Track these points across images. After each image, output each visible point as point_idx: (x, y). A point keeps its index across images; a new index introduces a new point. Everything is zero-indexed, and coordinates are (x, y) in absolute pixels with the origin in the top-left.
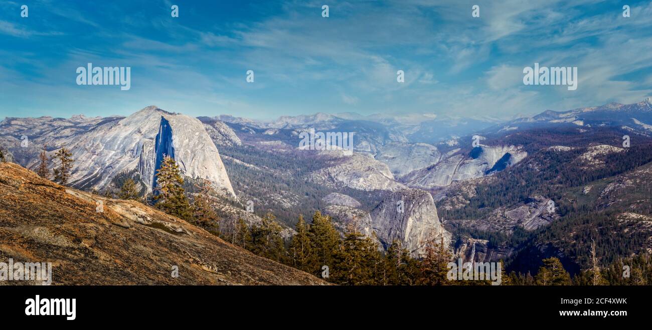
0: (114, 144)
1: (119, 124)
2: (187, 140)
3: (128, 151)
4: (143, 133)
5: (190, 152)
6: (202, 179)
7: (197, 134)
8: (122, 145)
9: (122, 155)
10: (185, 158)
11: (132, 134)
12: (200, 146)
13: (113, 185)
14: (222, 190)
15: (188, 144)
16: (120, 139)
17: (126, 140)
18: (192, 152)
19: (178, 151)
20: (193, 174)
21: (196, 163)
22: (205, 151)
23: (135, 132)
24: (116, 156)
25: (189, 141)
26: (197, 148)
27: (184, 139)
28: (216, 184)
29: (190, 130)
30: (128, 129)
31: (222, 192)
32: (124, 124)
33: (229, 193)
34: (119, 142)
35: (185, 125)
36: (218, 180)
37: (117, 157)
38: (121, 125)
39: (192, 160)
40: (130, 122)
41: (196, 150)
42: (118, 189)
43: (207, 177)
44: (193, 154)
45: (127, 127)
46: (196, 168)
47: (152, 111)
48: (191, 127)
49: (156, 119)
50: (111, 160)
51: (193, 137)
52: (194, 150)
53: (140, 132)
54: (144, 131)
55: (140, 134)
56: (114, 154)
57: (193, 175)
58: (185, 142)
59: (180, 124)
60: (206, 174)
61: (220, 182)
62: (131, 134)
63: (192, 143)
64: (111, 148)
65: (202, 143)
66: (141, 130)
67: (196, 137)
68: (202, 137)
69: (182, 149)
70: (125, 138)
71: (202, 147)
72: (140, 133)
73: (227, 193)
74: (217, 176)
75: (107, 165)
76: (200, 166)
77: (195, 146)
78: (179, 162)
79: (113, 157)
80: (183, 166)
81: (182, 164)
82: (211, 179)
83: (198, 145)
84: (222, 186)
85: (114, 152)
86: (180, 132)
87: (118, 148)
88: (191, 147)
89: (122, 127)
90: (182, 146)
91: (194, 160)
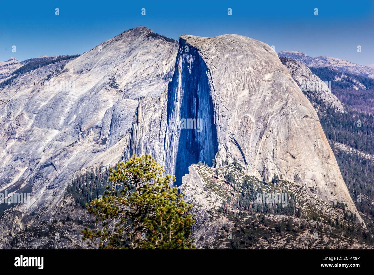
0: (56, 114)
1: (67, 70)
2: (246, 92)
3: (88, 130)
4: (120, 88)
5: (254, 121)
6: (285, 182)
7: (268, 77)
8: (75, 116)
9: (76, 139)
10: (244, 133)
11: (97, 91)
12: (277, 105)
13: (69, 201)
14: (334, 207)
15: (248, 102)
16: (71, 103)
17: (84, 104)
18: (259, 119)
19: (225, 118)
20: (264, 172)
21: (270, 145)
22: (290, 117)
23: (103, 86)
24: (61, 140)
25: (251, 94)
26: (270, 111)
27: (238, 91)
28: (320, 193)
29: (251, 68)
30: (86, 80)
31: (334, 212)
32: (78, 68)
33: (349, 214)
34: (67, 110)
35: (240, 57)
36: (322, 185)
37: (64, 144)
38: (72, 71)
39: (261, 137)
40: (91, 65)
41: (269, 115)
42: (81, 211)
43: (296, 178)
44: (261, 125)
45: (84, 77)
46: (270, 158)
47: (141, 39)
48: (251, 61)
49: (150, 57)
50: (52, 150)
51: (259, 85)
52: (263, 114)
53: (114, 85)
54: (124, 83)
55: (114, 91)
56: (57, 136)
57: (263, 174)
58: (239, 96)
59: (227, 56)
60: (293, 171)
61: (328, 190)
62: (95, 91)
63: (256, 99)
64: (50, 123)
65: (282, 99)
66: (118, 82)
67: (266, 85)
68: (281, 84)
69: (235, 114)
70: (82, 100)
71: (282, 108)
72: (116, 87)
73: (346, 215)
74: (319, 176)
75: (42, 161)
76: (279, 153)
77: (264, 104)
78: (229, 145)
79: (56, 143)
80: (239, 153)
81: (236, 148)
82: (307, 182)
83: (272, 103)
84: (332, 198)
85: (56, 132)
86: (227, 75)
87: (66, 123)
88: (255, 107)
89: (74, 77)
90: (234, 104)
91: (264, 138)
